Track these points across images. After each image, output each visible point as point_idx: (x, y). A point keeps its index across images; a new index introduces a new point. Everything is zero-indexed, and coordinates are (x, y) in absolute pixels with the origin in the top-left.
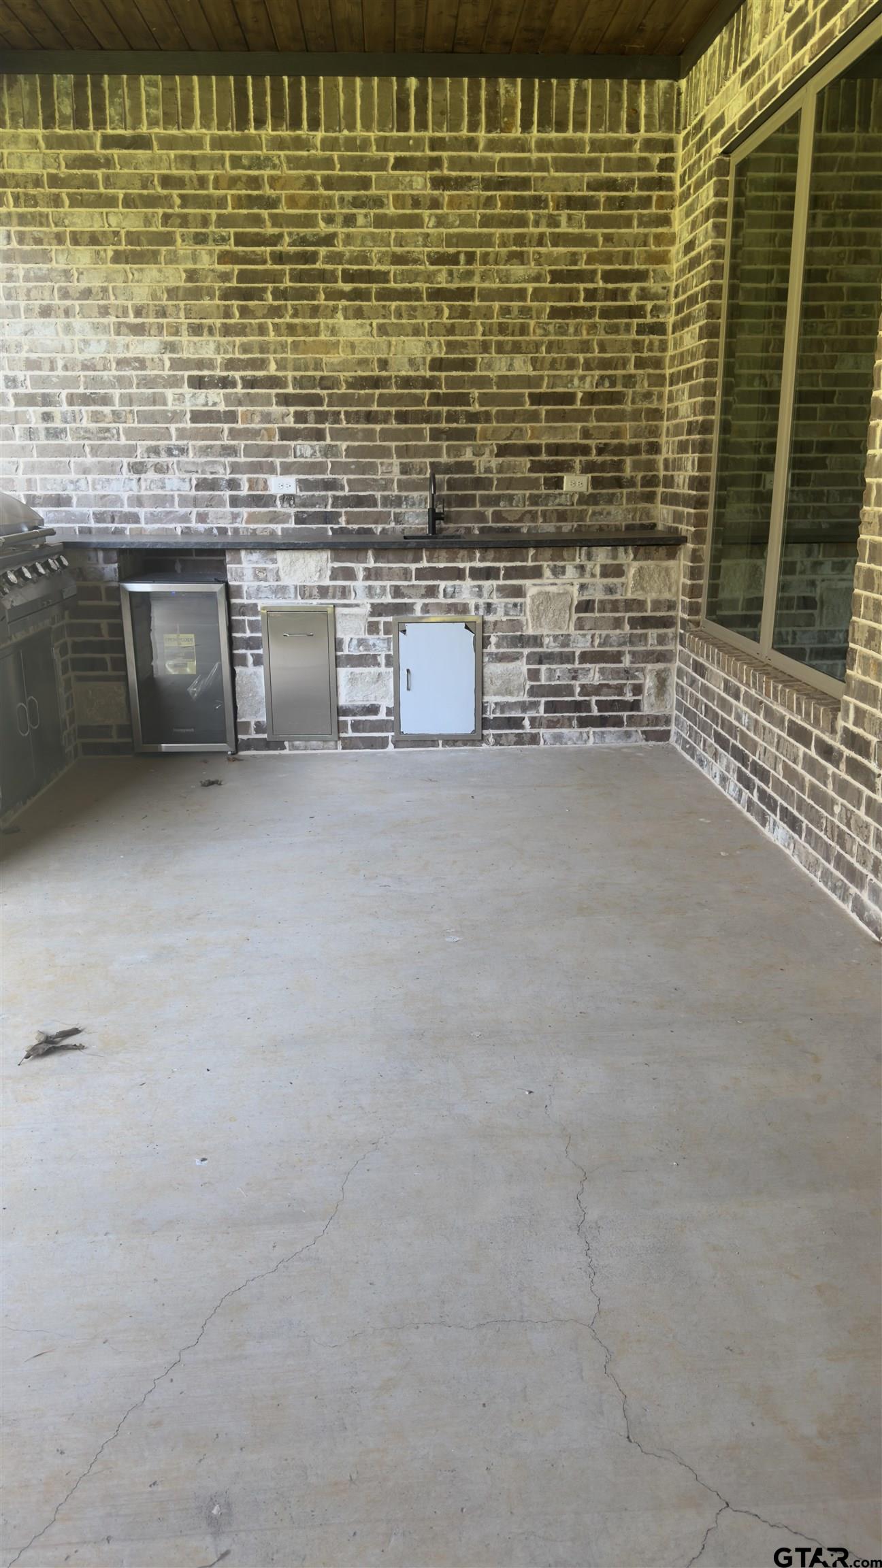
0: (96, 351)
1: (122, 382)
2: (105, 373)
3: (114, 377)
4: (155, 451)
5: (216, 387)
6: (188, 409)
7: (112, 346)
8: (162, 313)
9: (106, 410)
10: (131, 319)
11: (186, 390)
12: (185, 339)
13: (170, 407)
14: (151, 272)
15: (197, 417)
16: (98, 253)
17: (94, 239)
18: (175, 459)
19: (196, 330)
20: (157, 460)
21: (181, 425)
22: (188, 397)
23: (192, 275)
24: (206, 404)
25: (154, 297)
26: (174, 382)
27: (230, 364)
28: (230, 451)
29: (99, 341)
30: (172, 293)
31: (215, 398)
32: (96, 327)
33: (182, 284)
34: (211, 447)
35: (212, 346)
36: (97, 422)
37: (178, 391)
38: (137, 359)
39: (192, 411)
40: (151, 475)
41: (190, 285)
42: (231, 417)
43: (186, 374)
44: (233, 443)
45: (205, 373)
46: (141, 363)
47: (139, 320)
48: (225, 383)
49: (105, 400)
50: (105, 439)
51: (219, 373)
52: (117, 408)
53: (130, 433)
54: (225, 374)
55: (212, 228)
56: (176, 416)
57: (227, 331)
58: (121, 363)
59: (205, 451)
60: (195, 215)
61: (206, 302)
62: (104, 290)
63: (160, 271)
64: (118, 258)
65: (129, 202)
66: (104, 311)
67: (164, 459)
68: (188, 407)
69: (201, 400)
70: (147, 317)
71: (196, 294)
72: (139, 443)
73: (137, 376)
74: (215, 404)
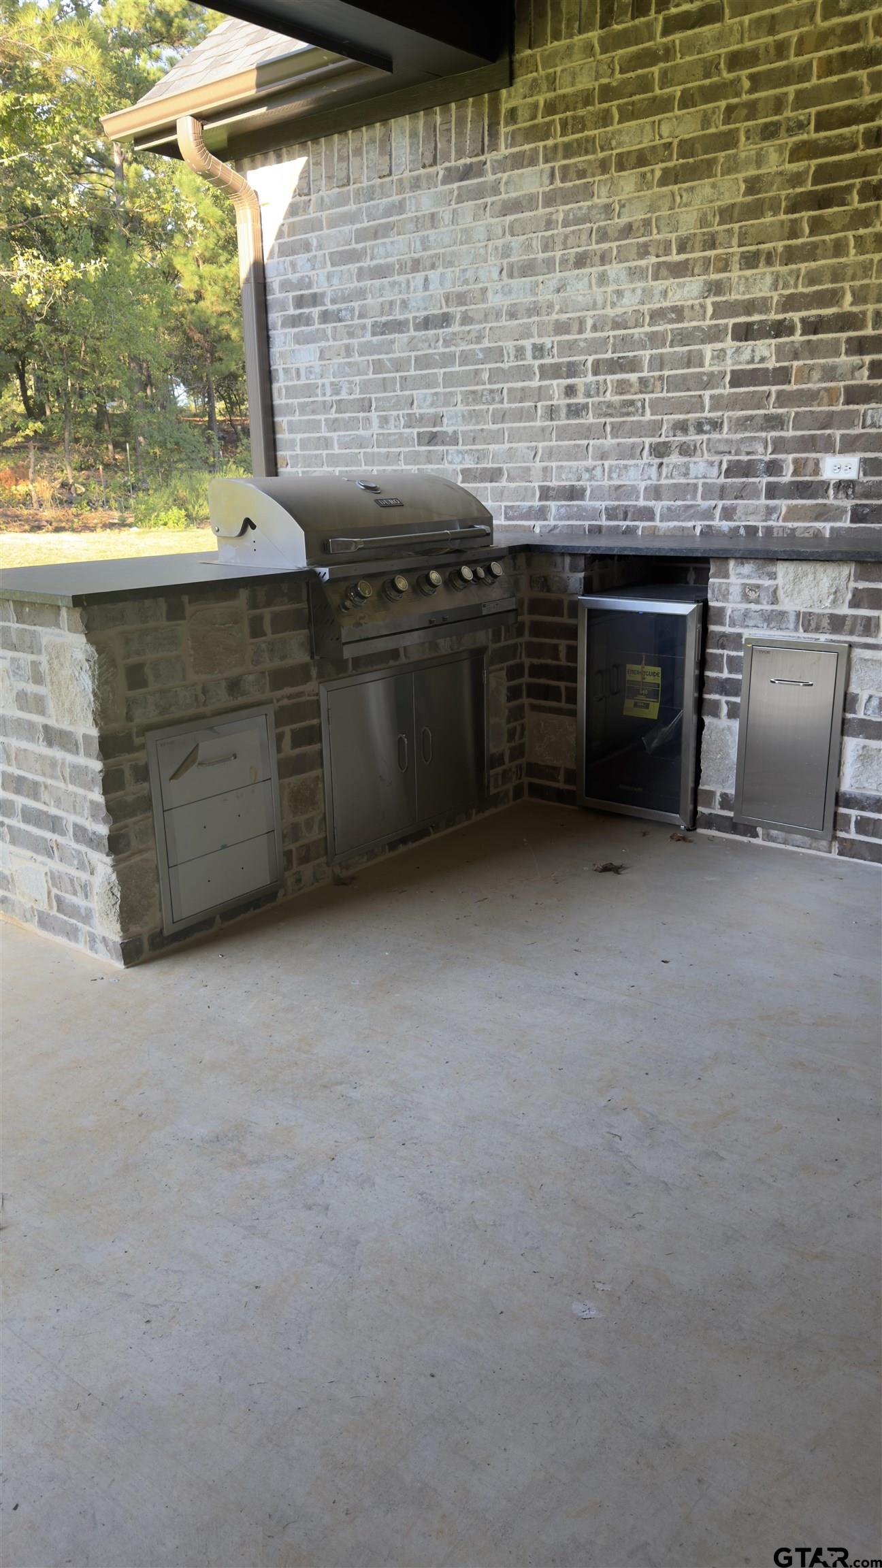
0: (629, 303)
1: (655, 340)
2: (638, 330)
3: (646, 334)
4: (682, 427)
5: (767, 335)
6: (729, 369)
7: (647, 294)
8: (711, 243)
9: (633, 377)
10: (675, 257)
11: (729, 344)
12: (735, 274)
13: (707, 368)
14: (704, 187)
15: (738, 379)
16: (643, 175)
17: (642, 159)
18: (705, 437)
19: (750, 261)
20: (683, 439)
21: (716, 392)
22: (729, 352)
23: (753, 186)
24: (752, 361)
25: (703, 222)
26: (714, 335)
27: (790, 303)
28: (775, 422)
29: (634, 290)
30: (726, 214)
31: (764, 351)
32: (632, 273)
33: (740, 199)
34: (751, 418)
35: (769, 280)
36: (621, 394)
37: (719, 346)
38: (674, 309)
39: (733, 372)
40: (675, 459)
41: (749, 198)
42: (782, 375)
43: (731, 322)
44: (780, 411)
45: (756, 318)
46: (679, 313)
47: (683, 257)
48: (780, 329)
49: (632, 365)
50: (628, 414)
51: (774, 316)
52: (645, 374)
53: (656, 406)
54: (780, 317)
55: (788, 113)
56: (711, 381)
57: (790, 256)
58: (657, 315)
59: (742, 424)
60: (766, 99)
61: (768, 219)
62: (647, 223)
63: (714, 186)
64: (668, 177)
65: (687, 101)
66: (643, 252)
67: (692, 437)
68: (729, 366)
69: (746, 355)
70: (692, 251)
71: (755, 210)
72: (665, 417)
73: (672, 330)
74: (763, 360)
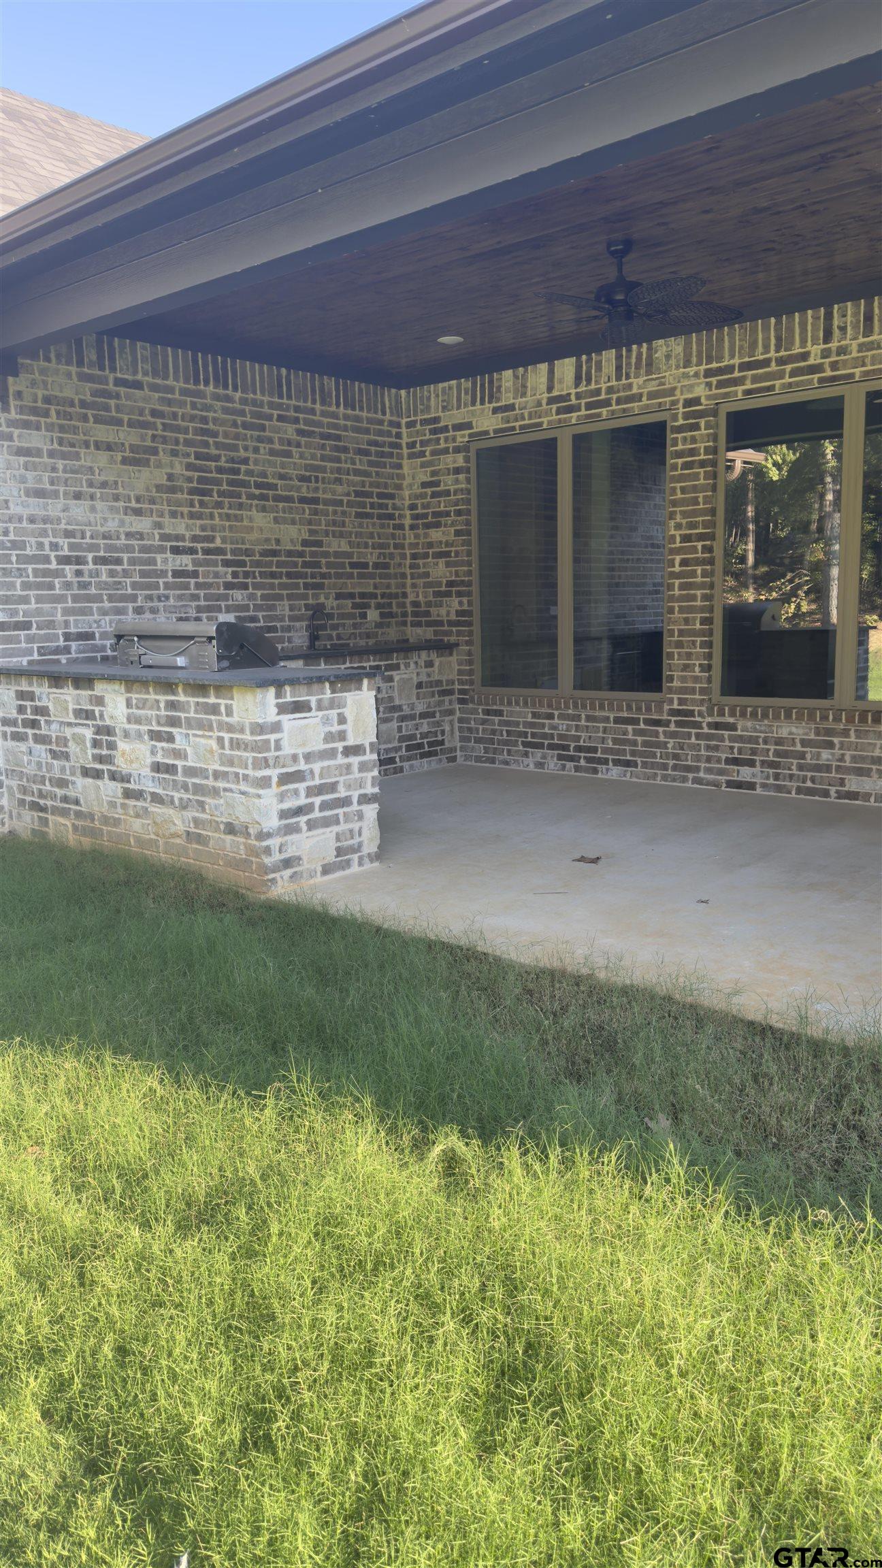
0: (112, 526)
1: (129, 549)
2: (118, 542)
3: (124, 545)
4: (149, 598)
5: (187, 554)
6: (170, 569)
7: (122, 523)
8: (152, 501)
9: (119, 568)
10: (134, 504)
11: (169, 555)
12: (167, 520)
13: (159, 567)
14: (145, 473)
15: (176, 574)
16: (112, 456)
17: (109, 447)
18: (162, 604)
19: (173, 514)
20: (151, 604)
21: (166, 580)
22: (170, 560)
23: (170, 477)
24: (181, 566)
25: (148, 489)
26: (162, 550)
27: (195, 539)
28: (195, 597)
29: (113, 519)
30: (159, 488)
31: (186, 561)
32: (111, 509)
33: (165, 482)
34: (184, 595)
35: (184, 525)
36: (113, 577)
37: (164, 556)
38: (137, 533)
39: (173, 571)
40: (148, 615)
41: (168, 483)
42: (195, 574)
43: (169, 544)
44: (197, 592)
45: (180, 544)
46: (140, 535)
47: (139, 506)
48: (192, 551)
49: (118, 561)
50: (118, 589)
51: (187, 544)
52: (125, 567)
53: (135, 586)
54: (191, 545)
55: (181, 447)
56: (163, 573)
57: (192, 516)
58: (129, 535)
59: (180, 597)
60: (171, 437)
61: (179, 496)
62: (116, 483)
63: (151, 472)
64: (125, 461)
65: (131, 424)
66: (116, 498)
67: (156, 604)
68: (170, 567)
69: (178, 563)
70: (144, 503)
71: (173, 490)
72: (139, 592)
73: (138, 545)
74: (186, 565)
